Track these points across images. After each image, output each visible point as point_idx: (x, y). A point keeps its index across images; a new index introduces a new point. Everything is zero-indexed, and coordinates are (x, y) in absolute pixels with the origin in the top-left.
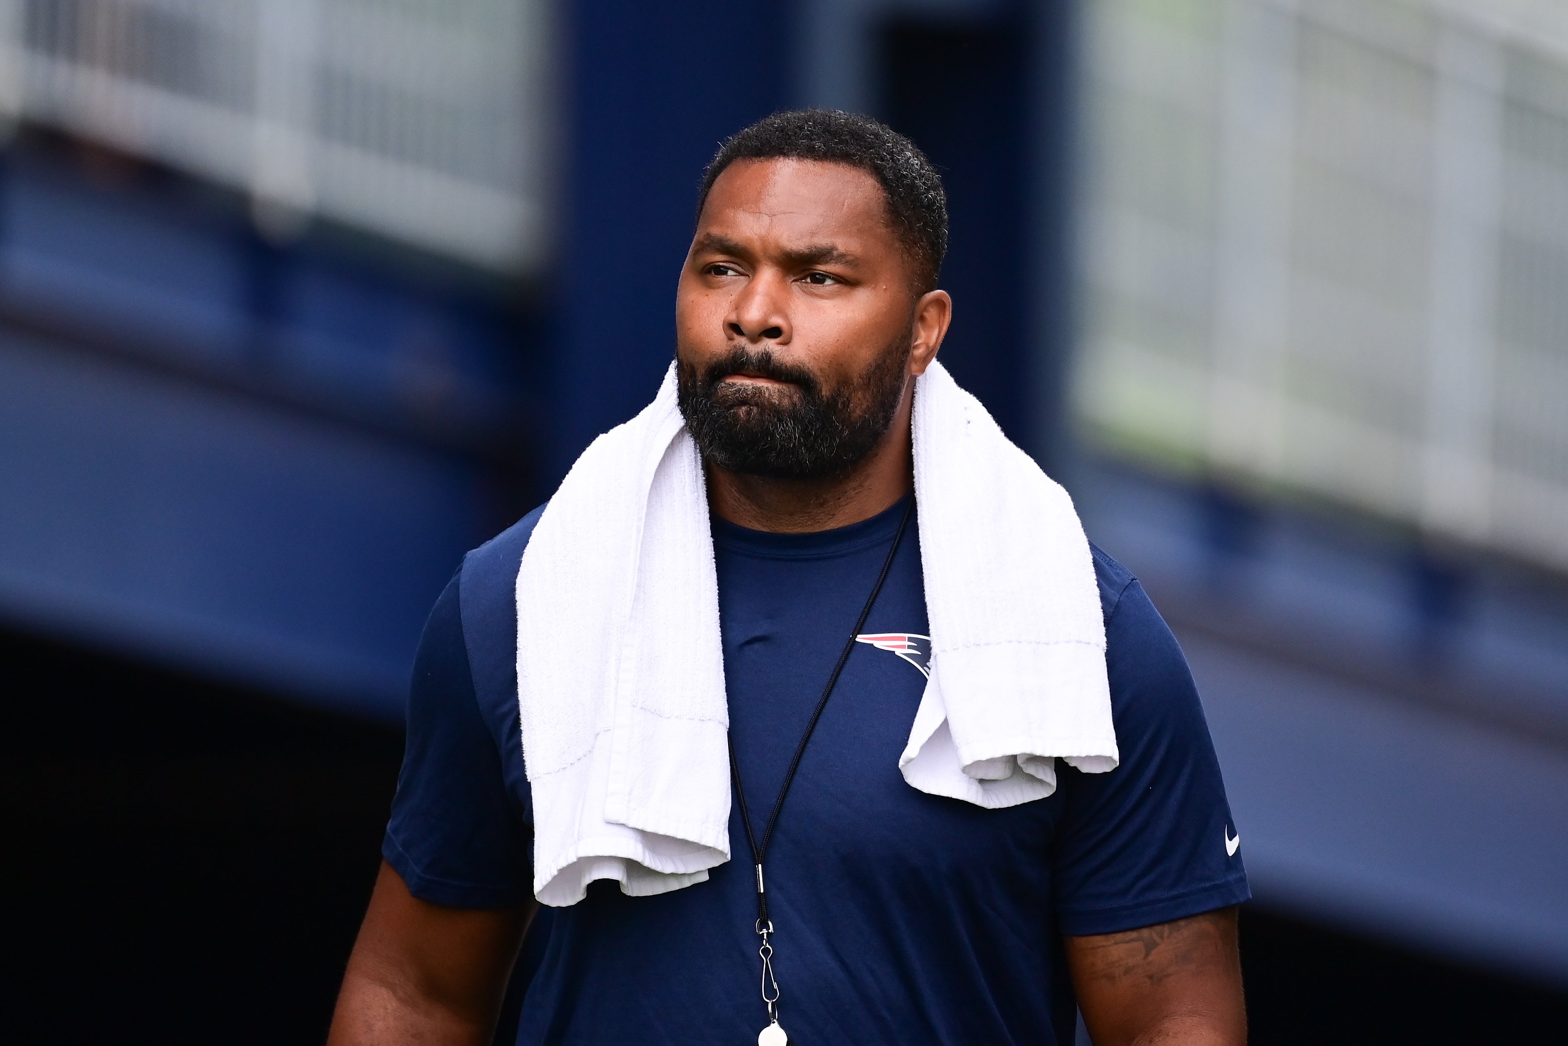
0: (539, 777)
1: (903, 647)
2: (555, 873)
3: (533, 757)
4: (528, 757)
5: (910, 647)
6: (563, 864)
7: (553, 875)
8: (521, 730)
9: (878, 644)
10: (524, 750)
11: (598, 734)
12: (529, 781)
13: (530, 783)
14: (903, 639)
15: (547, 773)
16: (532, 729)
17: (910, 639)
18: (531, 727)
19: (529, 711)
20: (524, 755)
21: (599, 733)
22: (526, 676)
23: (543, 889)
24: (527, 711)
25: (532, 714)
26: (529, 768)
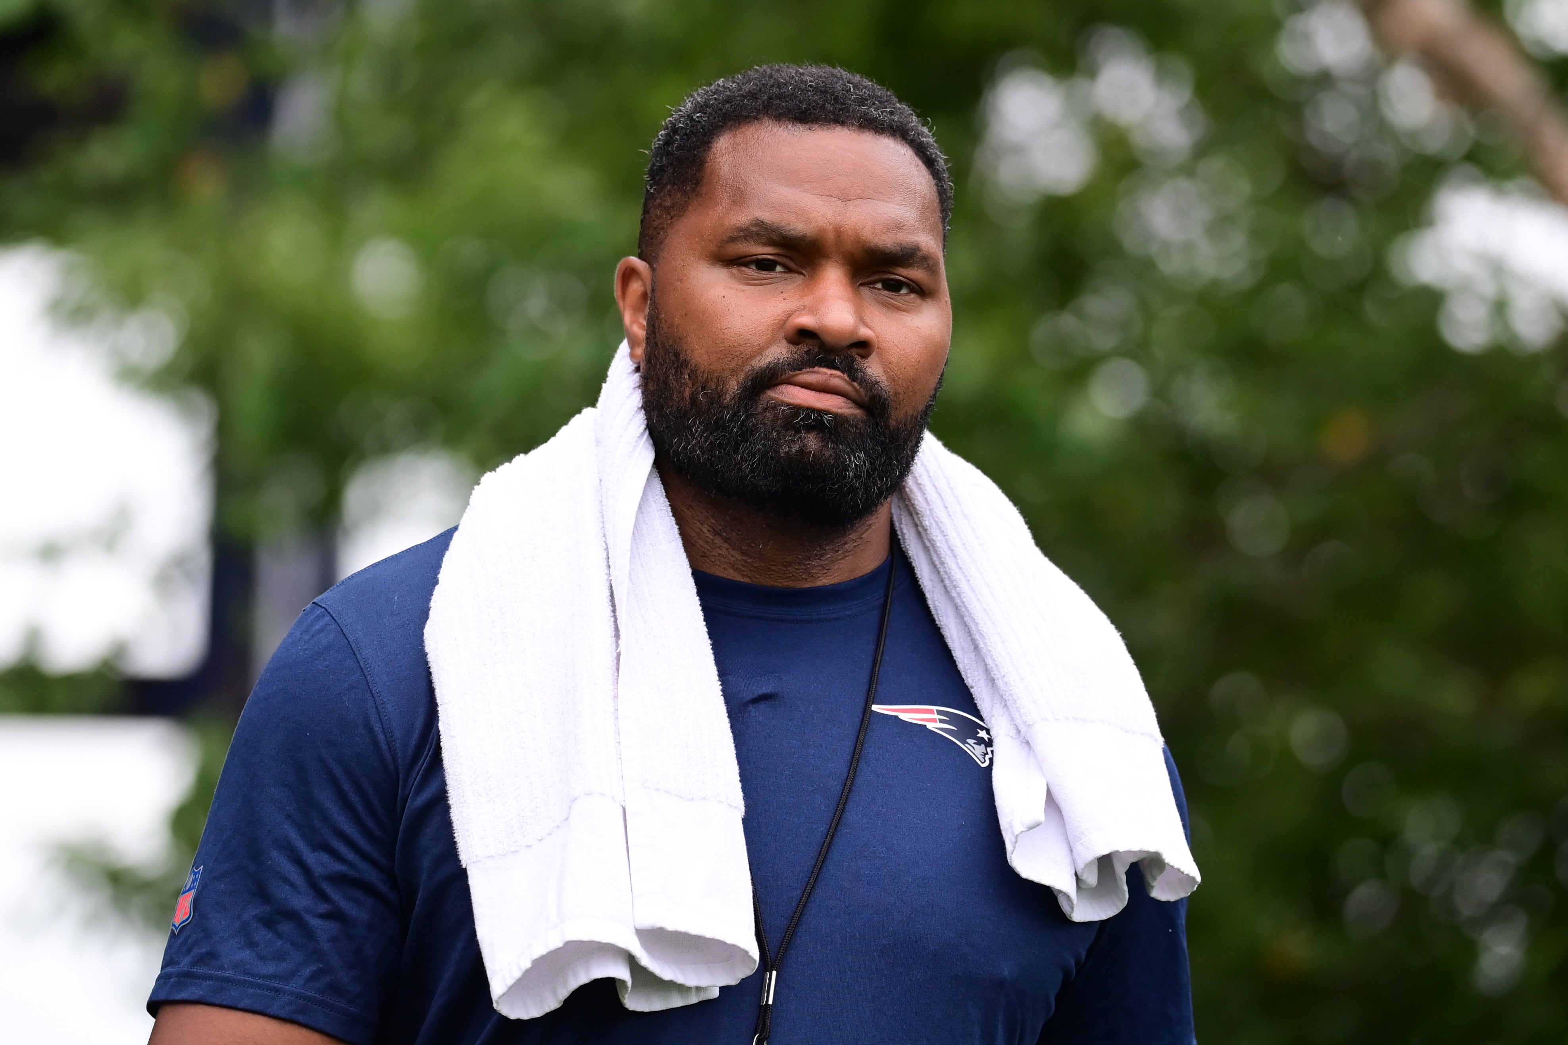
0: (478, 861)
1: (934, 720)
2: (528, 965)
3: (469, 836)
4: (460, 837)
5: (941, 721)
6: (540, 950)
7: (524, 969)
8: (449, 804)
9: (903, 716)
10: (454, 828)
11: (575, 799)
12: (464, 866)
13: (466, 869)
14: (931, 712)
15: (489, 857)
16: (465, 801)
17: (939, 713)
18: (462, 799)
19: (459, 780)
20: (455, 835)
21: (577, 798)
22: (454, 737)
23: (507, 991)
24: (457, 779)
25: (464, 782)
26: (464, 851)
